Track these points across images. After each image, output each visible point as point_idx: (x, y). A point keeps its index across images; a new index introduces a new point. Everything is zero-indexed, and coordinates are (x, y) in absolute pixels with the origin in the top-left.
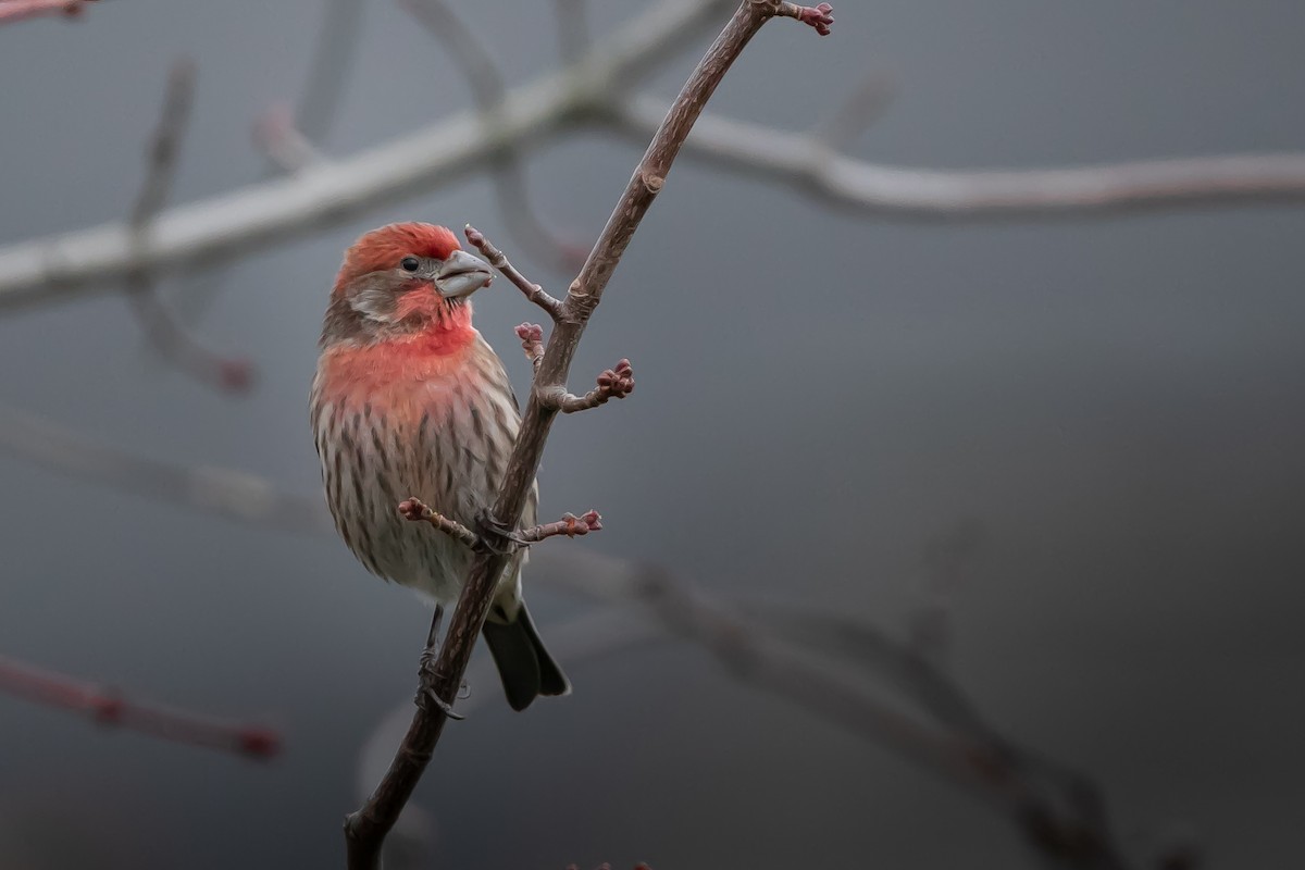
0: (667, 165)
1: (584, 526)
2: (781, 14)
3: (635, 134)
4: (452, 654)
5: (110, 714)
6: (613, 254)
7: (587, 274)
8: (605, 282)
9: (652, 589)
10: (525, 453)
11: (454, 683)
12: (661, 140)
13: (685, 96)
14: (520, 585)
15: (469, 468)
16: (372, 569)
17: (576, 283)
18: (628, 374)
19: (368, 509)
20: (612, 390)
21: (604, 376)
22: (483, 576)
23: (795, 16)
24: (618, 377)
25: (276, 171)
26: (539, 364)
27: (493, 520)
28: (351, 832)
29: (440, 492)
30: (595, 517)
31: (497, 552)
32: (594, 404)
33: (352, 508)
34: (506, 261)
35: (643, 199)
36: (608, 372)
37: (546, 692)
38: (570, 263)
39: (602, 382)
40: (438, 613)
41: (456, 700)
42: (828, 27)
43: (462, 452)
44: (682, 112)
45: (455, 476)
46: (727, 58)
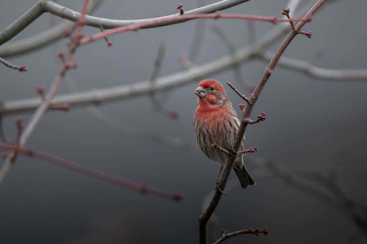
0: (274, 68)
1: (254, 150)
2: (300, 33)
3: (266, 61)
4: (223, 179)
5: (143, 191)
6: (261, 88)
7: (255, 93)
8: (259, 94)
9: (269, 165)
10: (241, 133)
11: (224, 186)
12: (272, 62)
13: (278, 52)
14: (243, 161)
15: (230, 134)
16: (208, 157)
17: (253, 94)
18: (264, 116)
19: (207, 145)
20: (261, 119)
21: (259, 116)
22: (231, 161)
23: (303, 34)
24: (262, 116)
25: (184, 69)
26: (244, 113)
27: (233, 149)
28: (200, 220)
29: (223, 140)
30: (256, 148)
31: (234, 156)
32: (257, 122)
33: (203, 144)
34: (236, 90)
35: (268, 75)
36: (260, 115)
37: (250, 185)
38: (251, 90)
39: (258, 117)
40: (222, 168)
41: (224, 190)
42: (311, 36)
43: (228, 131)
44: (277, 56)
45: (227, 137)
46: (287, 43)
